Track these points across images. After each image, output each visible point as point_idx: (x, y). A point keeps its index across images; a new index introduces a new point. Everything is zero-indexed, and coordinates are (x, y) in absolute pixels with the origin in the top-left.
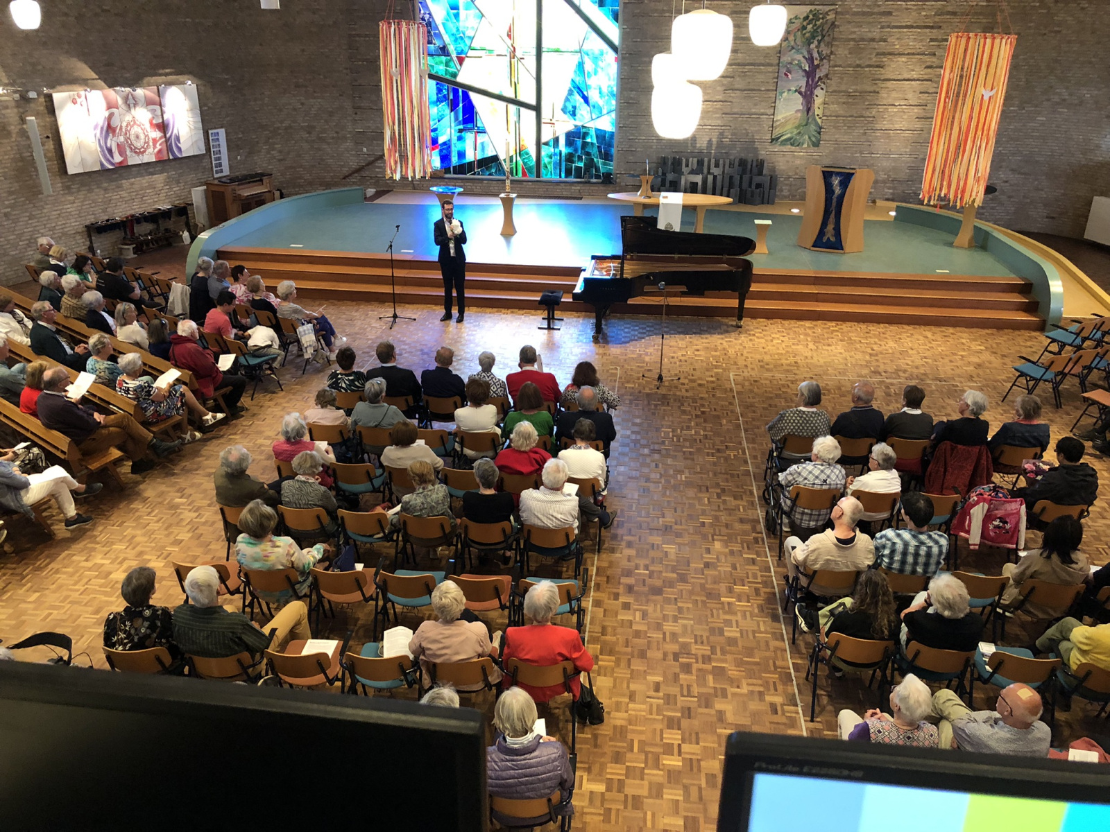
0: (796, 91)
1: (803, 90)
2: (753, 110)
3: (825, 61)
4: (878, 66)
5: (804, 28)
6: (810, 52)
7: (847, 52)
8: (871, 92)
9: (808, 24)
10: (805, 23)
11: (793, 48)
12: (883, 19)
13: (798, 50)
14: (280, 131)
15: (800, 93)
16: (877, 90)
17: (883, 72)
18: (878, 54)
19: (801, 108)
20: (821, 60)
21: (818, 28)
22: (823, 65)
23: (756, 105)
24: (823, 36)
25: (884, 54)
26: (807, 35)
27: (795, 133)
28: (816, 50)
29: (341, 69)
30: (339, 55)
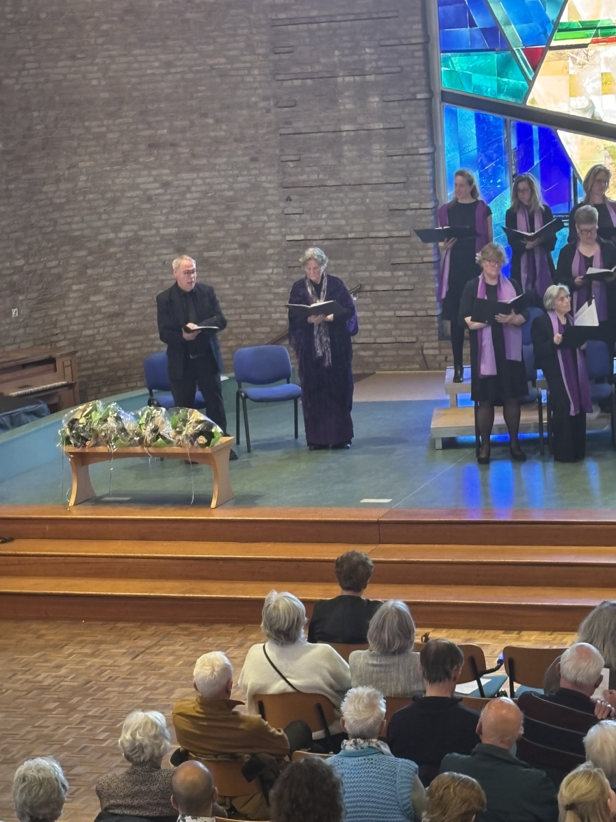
14: (112, 250)
29: (254, 99)
30: (250, 69)
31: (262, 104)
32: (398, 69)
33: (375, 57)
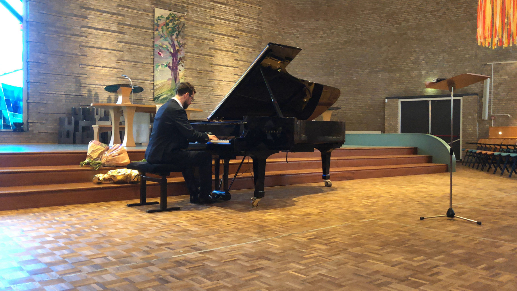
0: (167, 65)
1: (171, 65)
2: (140, 77)
3: (182, 48)
4: (211, 56)
5: (167, 24)
6: (172, 40)
7: (193, 44)
8: (209, 71)
9: (169, 22)
10: (168, 21)
11: (162, 36)
12: (211, 27)
13: (165, 38)
15: (169, 67)
16: (213, 70)
17: (214, 60)
18: (210, 48)
19: (171, 77)
20: (180, 47)
21: (175, 26)
22: (181, 50)
23: (140, 73)
24: (179, 32)
25: (213, 48)
26: (170, 29)
27: (169, 94)
28: (176, 40)
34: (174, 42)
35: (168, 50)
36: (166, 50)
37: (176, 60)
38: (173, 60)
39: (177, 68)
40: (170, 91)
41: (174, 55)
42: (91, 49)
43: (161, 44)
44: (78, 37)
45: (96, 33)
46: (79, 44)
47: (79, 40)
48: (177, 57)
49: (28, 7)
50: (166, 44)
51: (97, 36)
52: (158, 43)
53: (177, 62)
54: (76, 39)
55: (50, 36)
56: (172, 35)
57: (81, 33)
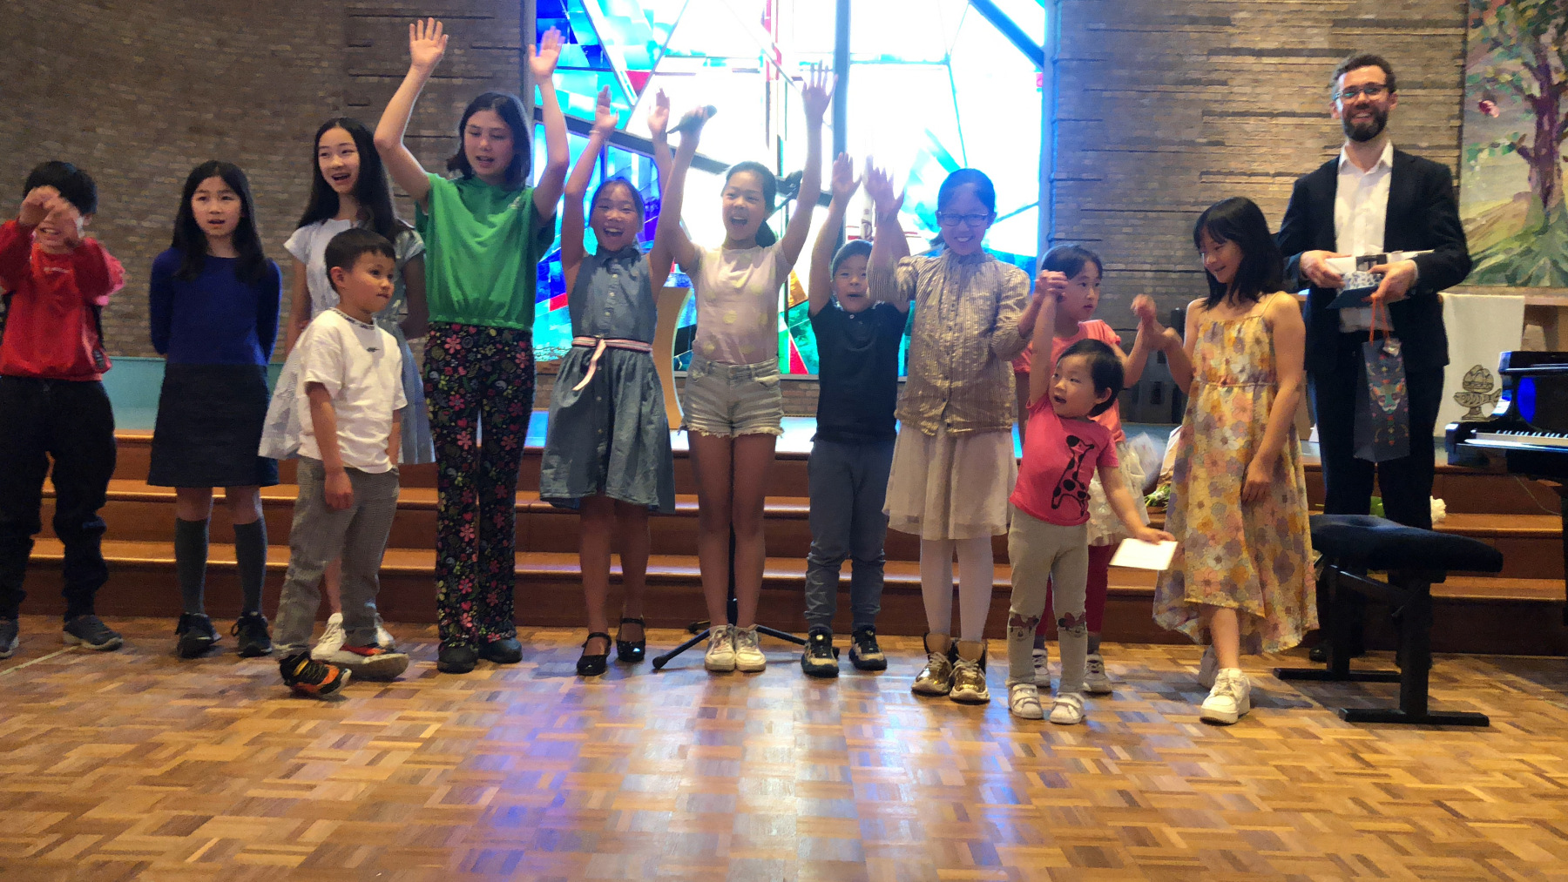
0: (1512, 147)
1: (1529, 144)
6: (1539, 52)
11: (1496, 43)
13: (1509, 48)
15: (1523, 152)
19: (1529, 189)
26: (1530, 13)
27: (1519, 250)
28: (1554, 49)
29: (321, 94)
30: (318, 60)
31: (330, 100)
32: (490, 74)
33: (465, 59)
34: (1545, 58)
35: (1519, 89)
36: (1511, 90)
37: (1552, 122)
38: (1540, 125)
39: (1552, 153)
40: (1521, 237)
41: (1543, 107)
42: (1238, 120)
43: (1490, 72)
44: (1198, 89)
45: (1257, 68)
46: (1200, 111)
47: (1204, 96)
48: (1558, 113)
49: (1060, 18)
50: (1512, 66)
51: (1260, 77)
52: (1479, 69)
53: (1555, 130)
54: (1191, 93)
55: (1118, 94)
56: (1537, 33)
57: (1209, 72)
